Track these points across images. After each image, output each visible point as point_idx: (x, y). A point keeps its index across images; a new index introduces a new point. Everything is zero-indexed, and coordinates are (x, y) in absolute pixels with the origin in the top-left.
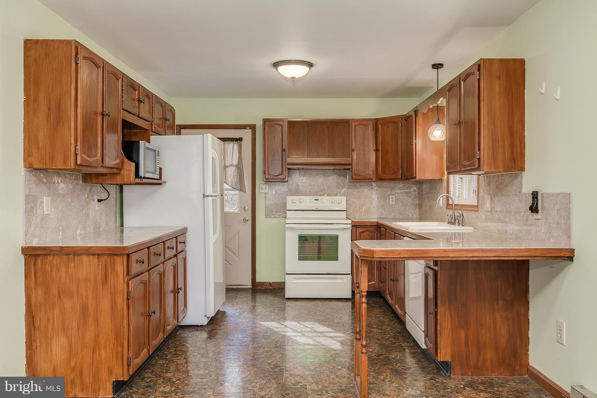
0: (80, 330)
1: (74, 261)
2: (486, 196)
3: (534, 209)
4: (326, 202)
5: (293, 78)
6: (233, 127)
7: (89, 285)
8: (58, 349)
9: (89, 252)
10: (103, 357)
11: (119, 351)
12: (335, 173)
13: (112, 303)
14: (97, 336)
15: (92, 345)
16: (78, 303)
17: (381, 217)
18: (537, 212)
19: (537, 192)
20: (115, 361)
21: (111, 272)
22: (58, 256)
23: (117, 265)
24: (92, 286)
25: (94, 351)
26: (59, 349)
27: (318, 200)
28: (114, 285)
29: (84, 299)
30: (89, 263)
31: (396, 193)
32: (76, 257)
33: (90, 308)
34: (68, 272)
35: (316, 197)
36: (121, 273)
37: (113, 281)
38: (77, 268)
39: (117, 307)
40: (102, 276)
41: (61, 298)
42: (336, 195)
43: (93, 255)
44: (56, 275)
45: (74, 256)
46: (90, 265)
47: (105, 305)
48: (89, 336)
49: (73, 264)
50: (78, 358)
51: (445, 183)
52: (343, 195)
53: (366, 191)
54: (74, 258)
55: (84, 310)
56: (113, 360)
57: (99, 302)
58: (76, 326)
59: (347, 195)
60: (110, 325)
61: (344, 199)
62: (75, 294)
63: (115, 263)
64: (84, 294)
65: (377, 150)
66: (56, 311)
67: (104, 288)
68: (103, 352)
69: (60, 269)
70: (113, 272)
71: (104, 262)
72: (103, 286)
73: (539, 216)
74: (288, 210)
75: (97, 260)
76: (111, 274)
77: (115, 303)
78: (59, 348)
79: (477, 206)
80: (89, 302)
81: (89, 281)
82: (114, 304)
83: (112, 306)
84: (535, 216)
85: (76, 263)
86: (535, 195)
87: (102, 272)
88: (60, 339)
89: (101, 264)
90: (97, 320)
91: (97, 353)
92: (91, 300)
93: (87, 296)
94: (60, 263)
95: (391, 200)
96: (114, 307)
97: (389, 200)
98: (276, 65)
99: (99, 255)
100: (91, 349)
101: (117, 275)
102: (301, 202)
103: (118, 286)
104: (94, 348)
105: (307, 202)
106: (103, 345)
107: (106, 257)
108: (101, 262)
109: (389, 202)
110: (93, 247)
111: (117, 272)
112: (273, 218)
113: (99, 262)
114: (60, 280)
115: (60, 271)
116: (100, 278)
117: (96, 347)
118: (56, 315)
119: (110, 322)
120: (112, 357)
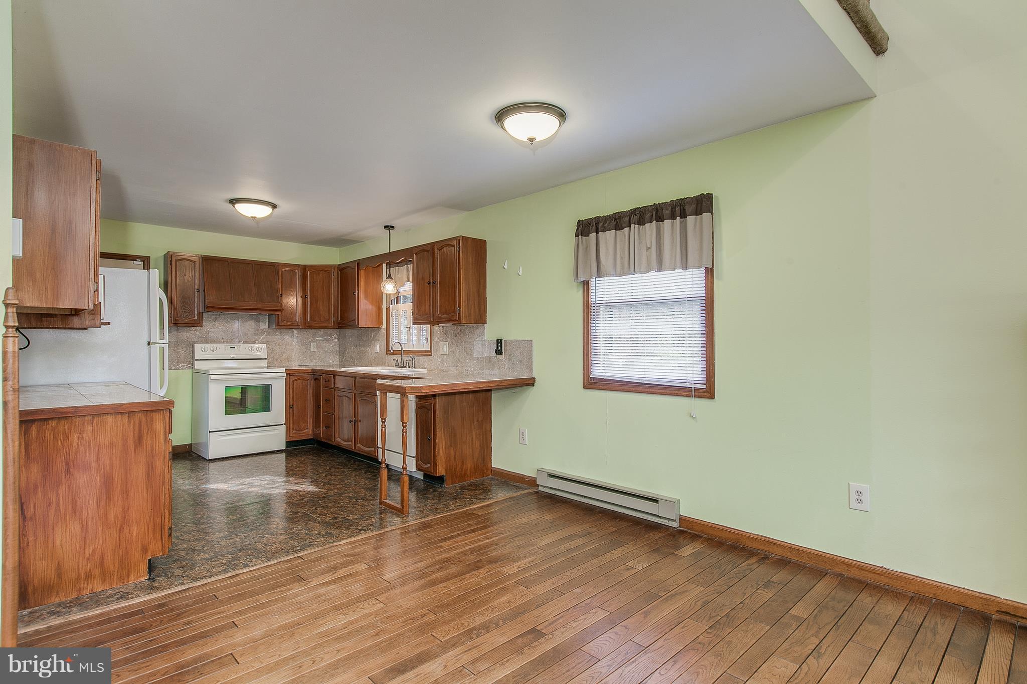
0: (101, 508)
1: (92, 423)
2: (442, 343)
3: (499, 352)
4: (243, 349)
5: (254, 218)
6: (116, 257)
7: (114, 451)
8: (65, 539)
9: (118, 410)
10: (135, 534)
11: (158, 523)
12: (253, 319)
13: (149, 468)
14: (126, 511)
15: (118, 523)
16: (98, 475)
17: (303, 365)
18: (501, 354)
19: (501, 340)
20: (151, 535)
21: (148, 432)
22: (67, 419)
23: (156, 422)
24: (119, 451)
25: (121, 530)
26: (66, 537)
27: (234, 348)
28: (152, 447)
29: (108, 468)
30: (115, 424)
31: (317, 340)
32: (96, 419)
33: (116, 479)
34: (82, 438)
35: (232, 345)
36: (160, 431)
37: (149, 442)
38: (97, 432)
39: (156, 471)
40: (134, 438)
41: (70, 472)
42: (254, 343)
43: (121, 415)
44: (62, 444)
45: (93, 417)
46: (117, 427)
47: (139, 471)
48: (114, 513)
49: (90, 428)
50: (97, 543)
51: (383, 331)
52: (262, 342)
53: (287, 338)
54: (93, 420)
55: (108, 483)
56: (148, 535)
57: (130, 470)
58: (95, 504)
59: (267, 342)
60: (145, 495)
61: (264, 346)
62: (93, 464)
63: (153, 421)
64: (107, 462)
65: (306, 297)
66: (63, 490)
67: (136, 451)
68: (135, 529)
69: (70, 436)
70: (151, 432)
71: (137, 422)
72: (135, 450)
73: (503, 357)
74: (197, 360)
75: (127, 420)
76: (148, 434)
77: (152, 467)
78: (68, 536)
79: (431, 351)
80: (114, 472)
81: (116, 446)
82: (151, 469)
83: (149, 471)
84: (499, 357)
85: (96, 426)
86: (499, 342)
87: (134, 434)
88: (68, 525)
89: (133, 424)
90: (126, 492)
91: (127, 531)
92: (118, 468)
93: (112, 465)
94: (70, 428)
95: (312, 347)
96: (150, 471)
97: (310, 347)
98: (233, 202)
99: (129, 413)
100: (116, 529)
101: (155, 435)
102: (213, 351)
103: (157, 448)
104: (121, 526)
105: (222, 350)
106: (134, 521)
107: (140, 415)
108: (132, 421)
109: (310, 350)
110: (124, 404)
111: (155, 431)
112: (174, 369)
113: (130, 422)
114: (69, 449)
115: (70, 438)
116: (131, 441)
117: (123, 525)
118: (63, 495)
119: (145, 490)
120: (147, 532)
